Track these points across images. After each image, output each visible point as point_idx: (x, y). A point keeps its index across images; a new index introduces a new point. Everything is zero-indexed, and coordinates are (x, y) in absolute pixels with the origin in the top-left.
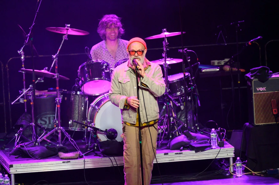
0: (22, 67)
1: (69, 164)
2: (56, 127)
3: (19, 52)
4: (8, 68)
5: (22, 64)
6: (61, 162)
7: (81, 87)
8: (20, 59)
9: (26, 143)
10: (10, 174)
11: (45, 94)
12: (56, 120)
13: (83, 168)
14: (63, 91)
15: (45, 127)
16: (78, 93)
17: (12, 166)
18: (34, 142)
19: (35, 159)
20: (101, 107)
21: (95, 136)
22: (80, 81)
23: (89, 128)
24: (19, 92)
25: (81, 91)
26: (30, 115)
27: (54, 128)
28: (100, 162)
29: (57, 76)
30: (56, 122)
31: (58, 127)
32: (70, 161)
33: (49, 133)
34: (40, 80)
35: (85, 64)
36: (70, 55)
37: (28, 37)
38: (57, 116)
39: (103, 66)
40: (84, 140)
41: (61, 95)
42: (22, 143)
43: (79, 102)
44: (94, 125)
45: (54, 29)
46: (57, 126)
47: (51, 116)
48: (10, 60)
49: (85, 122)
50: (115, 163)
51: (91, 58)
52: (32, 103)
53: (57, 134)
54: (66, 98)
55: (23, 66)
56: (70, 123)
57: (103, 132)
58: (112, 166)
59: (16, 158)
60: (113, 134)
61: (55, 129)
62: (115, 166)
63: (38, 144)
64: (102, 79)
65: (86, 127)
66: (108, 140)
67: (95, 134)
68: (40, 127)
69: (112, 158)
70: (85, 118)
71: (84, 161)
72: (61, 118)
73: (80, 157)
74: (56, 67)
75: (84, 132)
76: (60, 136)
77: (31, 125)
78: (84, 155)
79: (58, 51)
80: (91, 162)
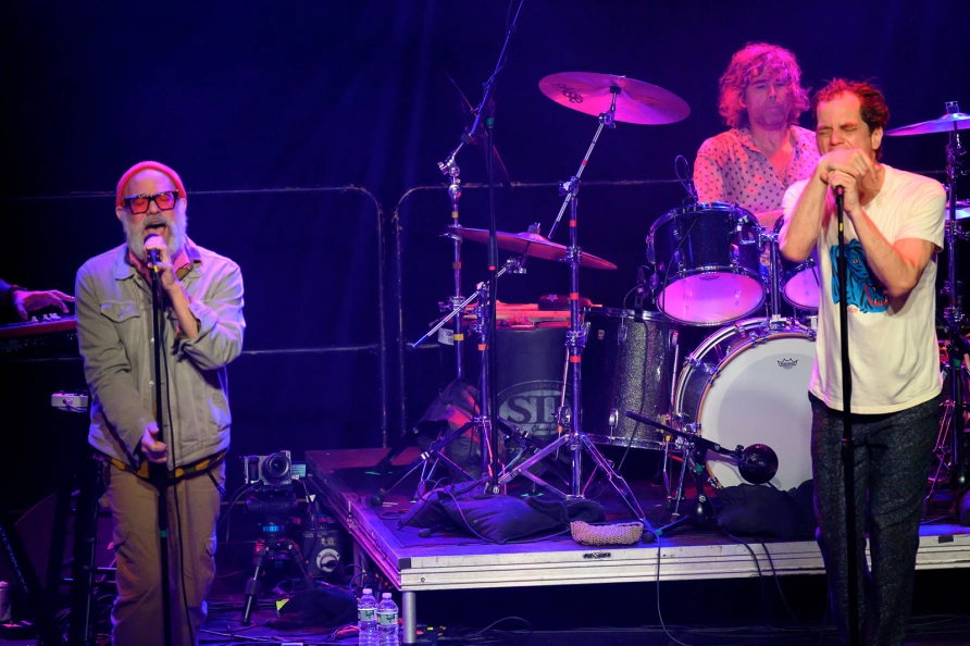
0: (452, 221)
1: (605, 562)
2: (563, 434)
3: (442, 167)
4: (400, 224)
5: (453, 210)
6: (579, 554)
7: (657, 294)
8: (447, 192)
9: (458, 487)
10: (402, 593)
11: (529, 317)
12: (564, 409)
13: (653, 579)
14: (593, 308)
15: (525, 433)
16: (646, 315)
17: (407, 564)
18: (487, 484)
19: (488, 543)
20: (723, 368)
21: (698, 469)
22: (654, 276)
23: (679, 440)
24: (438, 308)
25: (657, 310)
26: (474, 389)
27: (555, 436)
28: (713, 559)
29: (575, 254)
30: (563, 415)
31: (573, 431)
32: (614, 552)
33: (539, 453)
34: (514, 267)
35: (672, 215)
36: (616, 183)
37: (478, 117)
38: (566, 397)
39: (735, 224)
40: (660, 481)
41: (586, 321)
42: (444, 483)
43: (646, 349)
44: (699, 427)
46: (570, 428)
47: (546, 393)
48: (406, 194)
49: (663, 419)
50: (765, 566)
51: (695, 193)
52: (482, 347)
53: (565, 459)
54: (601, 334)
55: (455, 215)
56: (612, 419)
57: (729, 457)
58: (757, 575)
59: (420, 536)
60: (761, 463)
61: (560, 438)
62: (766, 577)
63: (501, 489)
64: (730, 271)
65: (668, 438)
66: (743, 485)
67: (701, 460)
68: (507, 430)
69: (756, 547)
70: (666, 406)
71: (659, 553)
72: (584, 403)
73: (646, 541)
74: (573, 223)
75: (663, 452)
76: (576, 464)
77: (477, 424)
78: (659, 532)
79: (582, 168)
80: (682, 560)
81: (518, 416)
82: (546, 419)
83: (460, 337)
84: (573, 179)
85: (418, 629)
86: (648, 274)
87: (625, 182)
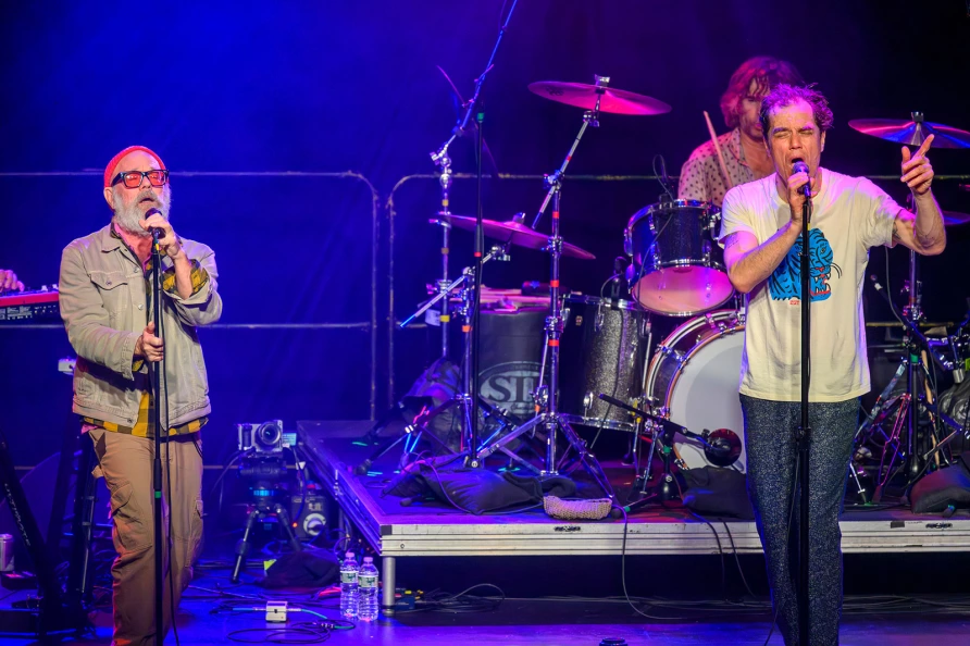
0: (442, 209)
1: (575, 535)
2: (540, 413)
3: (434, 157)
4: (394, 209)
5: (444, 198)
6: (551, 527)
7: (632, 284)
8: (438, 182)
9: (438, 460)
10: (382, 557)
11: (513, 301)
12: (542, 389)
13: (620, 553)
14: (572, 296)
15: (505, 411)
16: (622, 304)
17: (388, 531)
18: (467, 458)
19: (465, 513)
20: (693, 356)
21: (667, 450)
22: (631, 267)
23: (649, 423)
24: (426, 290)
25: (632, 299)
26: (457, 369)
27: (533, 415)
28: (677, 536)
29: (557, 244)
30: (541, 395)
31: (549, 411)
32: (583, 526)
33: (516, 430)
34: (498, 254)
35: (650, 210)
36: (600, 178)
37: (469, 111)
38: (544, 378)
39: (707, 223)
40: (630, 460)
41: (565, 307)
42: (426, 455)
43: (621, 336)
44: (668, 412)
45: (555, 90)
46: (546, 408)
47: (526, 374)
48: (401, 181)
49: (635, 402)
50: (725, 543)
52: (466, 329)
53: (540, 436)
54: (579, 320)
55: (445, 203)
56: (586, 401)
57: (695, 440)
58: (718, 552)
59: (403, 505)
60: (726, 447)
61: (537, 417)
62: (726, 554)
63: (480, 462)
64: (702, 264)
65: (639, 420)
66: (708, 467)
67: (669, 442)
68: (487, 408)
69: (719, 526)
70: (637, 390)
71: (626, 529)
72: (561, 384)
73: (609, 518)
74: (556, 215)
75: (633, 434)
76: (551, 442)
77: (459, 401)
78: (626, 508)
79: (567, 162)
80: (648, 536)
81: (498, 395)
82: (525, 399)
85: (396, 592)
86: (625, 266)
87: (608, 178)
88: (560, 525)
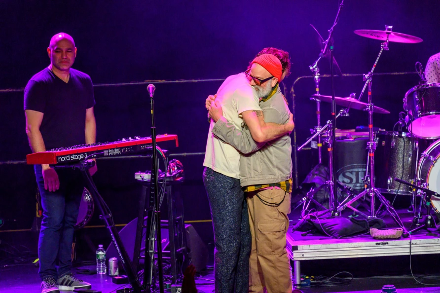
0: (316, 92)
1: (386, 246)
2: (367, 188)
3: (311, 68)
4: (294, 93)
5: (316, 87)
6: (374, 243)
7: (408, 125)
8: (314, 79)
9: (319, 213)
10: (294, 261)
11: (352, 136)
12: (367, 177)
13: (408, 254)
14: (380, 131)
15: (350, 188)
16: (404, 135)
17: (295, 248)
18: (332, 212)
19: (333, 238)
20: (438, 158)
21: (428, 204)
22: (407, 116)
23: (419, 191)
24: (310, 132)
25: (408, 132)
26: (326, 168)
27: (364, 189)
28: (435, 245)
29: (371, 107)
30: (367, 180)
31: (371, 188)
32: (390, 242)
33: (356, 197)
34: (344, 113)
35: (415, 89)
36: (392, 74)
37: (326, 45)
38: (368, 171)
40: (411, 209)
41: (377, 137)
42: (313, 211)
43: (404, 150)
44: (428, 185)
45: (367, 33)
46: (369, 186)
47: (360, 170)
48: (297, 80)
49: (412, 181)
52: (329, 150)
53: (368, 199)
54: (384, 143)
55: (317, 90)
56: (389, 181)
59: (302, 235)
61: (365, 190)
63: (339, 213)
65: (414, 190)
67: (428, 200)
68: (342, 187)
70: (413, 175)
71: (411, 242)
72: (376, 174)
73: (404, 237)
74: (370, 93)
75: (412, 196)
76: (372, 202)
77: (327, 184)
78: (410, 232)
79: (374, 68)
80: (421, 245)
81: (347, 180)
82: (360, 181)
83: (320, 145)
84: (370, 73)
85: (301, 278)
86: (404, 116)
87: (396, 73)
88: (378, 242)
